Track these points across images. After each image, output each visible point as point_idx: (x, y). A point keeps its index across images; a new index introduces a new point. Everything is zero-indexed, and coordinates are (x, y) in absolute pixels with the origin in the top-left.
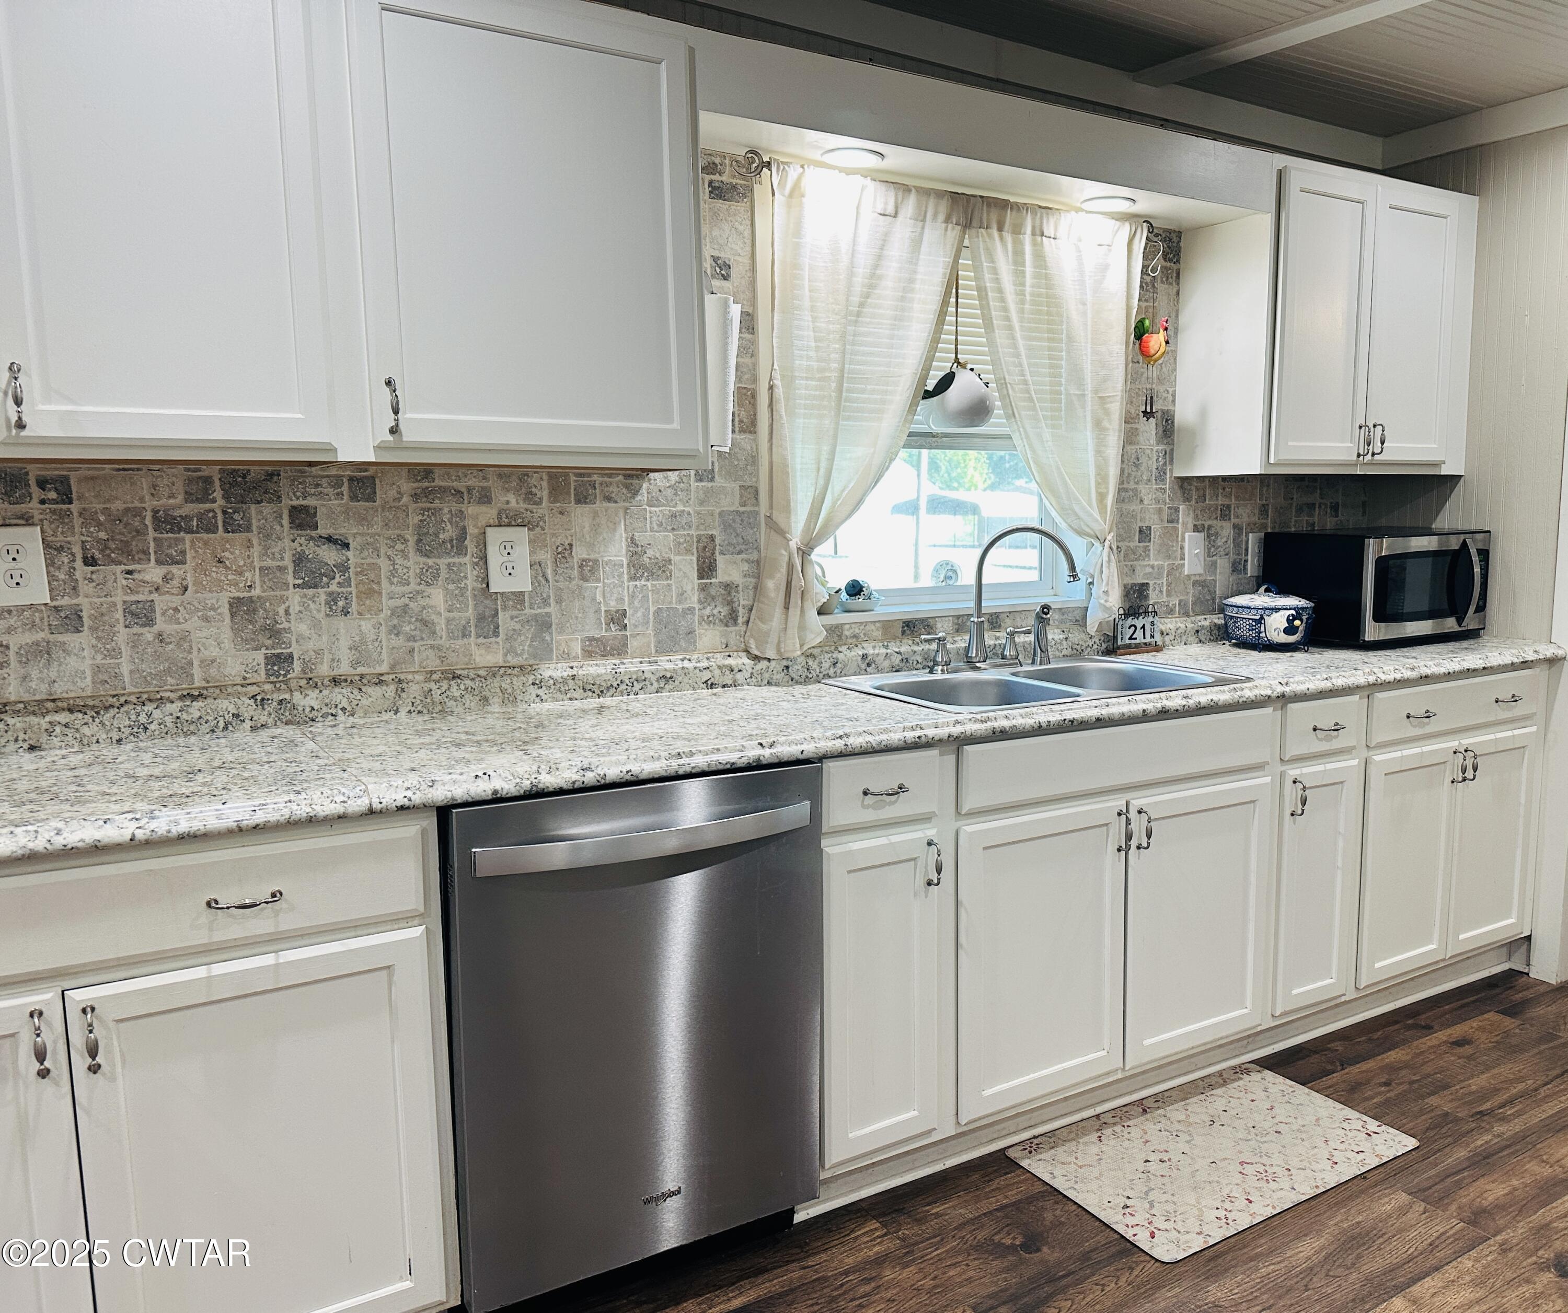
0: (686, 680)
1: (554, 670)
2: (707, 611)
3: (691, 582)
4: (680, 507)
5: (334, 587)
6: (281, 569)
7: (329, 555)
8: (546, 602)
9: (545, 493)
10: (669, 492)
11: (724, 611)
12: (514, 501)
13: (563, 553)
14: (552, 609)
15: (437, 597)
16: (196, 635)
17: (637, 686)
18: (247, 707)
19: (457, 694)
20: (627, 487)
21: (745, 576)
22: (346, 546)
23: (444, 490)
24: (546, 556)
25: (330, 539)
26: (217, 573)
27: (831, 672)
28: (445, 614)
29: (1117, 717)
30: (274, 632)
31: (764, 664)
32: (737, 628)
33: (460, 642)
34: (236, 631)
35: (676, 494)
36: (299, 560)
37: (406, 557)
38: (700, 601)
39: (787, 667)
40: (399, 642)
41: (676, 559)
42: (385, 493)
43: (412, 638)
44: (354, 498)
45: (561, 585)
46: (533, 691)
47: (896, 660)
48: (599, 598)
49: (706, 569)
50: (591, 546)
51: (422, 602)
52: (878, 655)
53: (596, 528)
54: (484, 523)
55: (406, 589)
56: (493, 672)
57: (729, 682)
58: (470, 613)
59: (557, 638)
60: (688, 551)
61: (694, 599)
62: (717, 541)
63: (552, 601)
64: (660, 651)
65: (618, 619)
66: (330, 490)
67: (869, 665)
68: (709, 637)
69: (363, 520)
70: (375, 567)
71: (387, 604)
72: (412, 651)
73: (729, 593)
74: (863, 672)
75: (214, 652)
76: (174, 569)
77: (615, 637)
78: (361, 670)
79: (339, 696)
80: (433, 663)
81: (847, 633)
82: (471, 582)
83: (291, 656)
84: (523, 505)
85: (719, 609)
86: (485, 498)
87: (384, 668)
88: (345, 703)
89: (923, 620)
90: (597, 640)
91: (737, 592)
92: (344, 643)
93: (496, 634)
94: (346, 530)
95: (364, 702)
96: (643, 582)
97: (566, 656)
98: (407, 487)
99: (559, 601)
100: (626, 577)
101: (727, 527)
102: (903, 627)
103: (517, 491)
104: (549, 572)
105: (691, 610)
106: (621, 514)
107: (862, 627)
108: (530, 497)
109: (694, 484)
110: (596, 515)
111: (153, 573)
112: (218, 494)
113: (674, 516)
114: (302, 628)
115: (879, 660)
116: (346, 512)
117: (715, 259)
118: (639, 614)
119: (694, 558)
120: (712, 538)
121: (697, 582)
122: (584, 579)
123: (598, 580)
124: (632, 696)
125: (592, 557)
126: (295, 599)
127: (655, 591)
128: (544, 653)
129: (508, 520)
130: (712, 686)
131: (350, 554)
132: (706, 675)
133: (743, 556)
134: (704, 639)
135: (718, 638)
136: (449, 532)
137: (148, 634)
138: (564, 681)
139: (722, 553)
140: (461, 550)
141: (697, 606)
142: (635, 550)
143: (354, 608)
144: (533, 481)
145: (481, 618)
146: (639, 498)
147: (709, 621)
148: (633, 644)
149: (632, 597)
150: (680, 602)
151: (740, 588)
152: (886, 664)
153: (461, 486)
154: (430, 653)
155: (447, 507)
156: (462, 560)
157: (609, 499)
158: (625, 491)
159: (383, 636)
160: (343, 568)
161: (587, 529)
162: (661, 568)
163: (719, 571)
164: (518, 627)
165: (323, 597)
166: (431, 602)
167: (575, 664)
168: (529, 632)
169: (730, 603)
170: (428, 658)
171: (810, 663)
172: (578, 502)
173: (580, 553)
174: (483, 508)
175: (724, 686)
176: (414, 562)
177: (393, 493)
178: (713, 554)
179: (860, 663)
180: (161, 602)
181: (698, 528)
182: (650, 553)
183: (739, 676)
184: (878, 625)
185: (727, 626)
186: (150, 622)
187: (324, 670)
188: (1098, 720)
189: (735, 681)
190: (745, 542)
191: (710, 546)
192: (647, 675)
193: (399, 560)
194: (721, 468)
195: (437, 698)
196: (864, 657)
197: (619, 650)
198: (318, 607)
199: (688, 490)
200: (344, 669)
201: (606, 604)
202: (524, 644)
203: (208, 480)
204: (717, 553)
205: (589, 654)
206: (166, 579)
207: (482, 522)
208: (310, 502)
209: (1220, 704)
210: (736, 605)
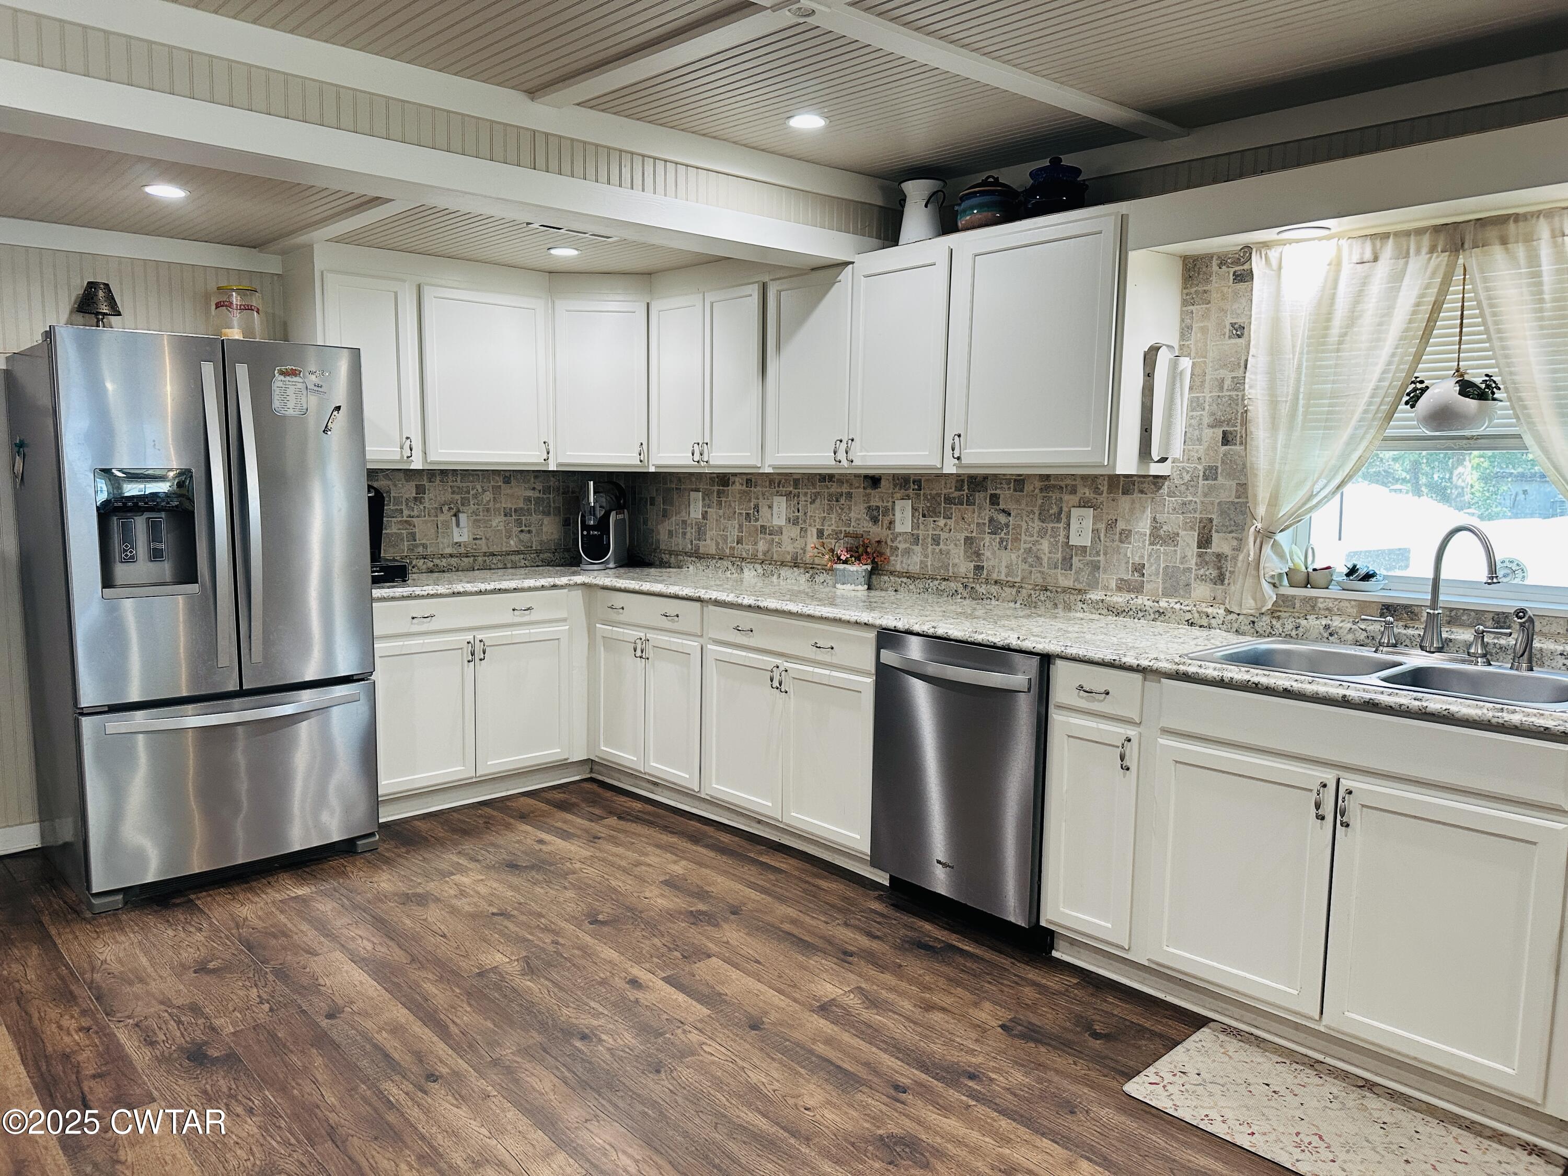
0: (1173, 616)
1: (1095, 596)
2: (1202, 572)
3: (1192, 550)
4: (1190, 498)
5: (1002, 535)
6: (984, 524)
7: (1002, 519)
8: (1098, 554)
9: (1106, 488)
10: (1183, 488)
11: (1215, 573)
12: (1088, 493)
13: (1112, 524)
14: (1102, 558)
15: (1045, 545)
16: (953, 552)
17: (1140, 614)
18: (960, 589)
19: (1043, 599)
20: (1154, 484)
21: (1234, 549)
22: (1009, 514)
23: (1054, 486)
24: (1102, 526)
25: (1003, 511)
26: (961, 523)
27: (1294, 633)
28: (1048, 555)
29: (1308, 694)
30: (978, 554)
31: (1234, 616)
32: (1224, 587)
33: (1053, 571)
34: (965, 552)
35: (1187, 489)
36: (991, 520)
37: (1033, 522)
38: (1196, 564)
39: (1254, 622)
40: (1026, 567)
41: (1182, 533)
42: (1028, 488)
43: (1031, 566)
44: (1015, 490)
45: (1107, 544)
46: (1080, 605)
47: (1362, 636)
48: (1129, 555)
49: (1204, 542)
50: (1128, 521)
51: (1038, 547)
52: (1341, 628)
53: (1132, 510)
54: (1070, 505)
55: (1032, 539)
56: (1065, 590)
57: (1205, 624)
58: (1059, 555)
59: (1102, 576)
60: (1192, 529)
61: (1193, 562)
62: (1214, 523)
63: (1101, 553)
64: (1165, 595)
65: (1139, 569)
66: (1006, 486)
67: (1331, 634)
68: (1201, 591)
69: (1018, 501)
70: (1020, 526)
71: (1023, 546)
72: (1031, 572)
73: (1220, 561)
74: (1325, 640)
75: (957, 561)
76: (948, 521)
77: (1136, 581)
78: (1009, 579)
79: (994, 589)
80: (1040, 581)
81: (1320, 605)
82: (1062, 539)
83: (983, 567)
84: (1092, 495)
85: (1210, 571)
86: (1074, 491)
87: (1018, 580)
88: (995, 594)
89: (1405, 607)
90: (1125, 581)
91: (1226, 560)
92: (1004, 564)
93: (1071, 569)
94: (1011, 506)
95: (1003, 595)
96: (1158, 547)
97: (1106, 588)
98: (1038, 484)
99: (1105, 554)
100: (1147, 542)
101: (1222, 513)
102: (1382, 609)
103: (1090, 488)
104: (1102, 536)
105: (1189, 569)
106: (1149, 501)
107: (1336, 603)
108: (1097, 491)
109: (1201, 482)
110: (1133, 502)
111: (941, 522)
112: (966, 487)
113: (1184, 504)
114: (988, 554)
115: (1343, 632)
116: (1011, 497)
117: (1233, 325)
118: (1153, 568)
119: (1196, 534)
120: (1211, 520)
121: (1196, 550)
122: (1121, 541)
123: (1130, 543)
124: (1136, 620)
125: (1128, 528)
126: (987, 538)
127: (1166, 554)
128: (1094, 584)
129: (1084, 504)
130: (1192, 624)
131: (1011, 519)
132: (1188, 616)
133: (1233, 535)
134: (1197, 591)
135: (1208, 592)
136: (1054, 510)
137: (937, 549)
138: (1097, 603)
139: (1217, 531)
140: (1059, 520)
141: (1194, 567)
142: (1156, 526)
143: (1009, 547)
144: (1099, 481)
145: (1064, 559)
146: (1161, 491)
147: (1202, 579)
148: (1147, 587)
149: (1150, 556)
150: (1182, 563)
151: (1229, 558)
152: (1350, 637)
153: (1063, 484)
154: (1039, 575)
155: (1055, 495)
156: (1059, 525)
157: (1142, 492)
158: (1153, 486)
159: (1020, 562)
160: (1007, 525)
161: (1127, 510)
162: (1172, 539)
163: (1213, 544)
164: (1082, 566)
165: (998, 540)
166: (1042, 547)
167: (1109, 594)
168: (1088, 570)
169: (1220, 568)
170: (1037, 578)
171: (1274, 622)
172: (1123, 493)
173: (1121, 525)
174: (1072, 497)
175: (1201, 627)
176: (1037, 524)
177: (1031, 488)
178: (1210, 531)
179: (1322, 631)
180: (944, 535)
181: (1201, 513)
182: (1165, 528)
183: (1213, 621)
184: (1353, 603)
185: (1215, 584)
186: (938, 544)
187: (995, 576)
188: (1285, 690)
189: (1210, 624)
190: (1236, 524)
191: (1209, 526)
192: (1147, 608)
193: (1030, 524)
194: (1223, 470)
195: (1034, 600)
196: (1327, 627)
197: (1138, 589)
198: (996, 544)
199: (1197, 487)
200: (1003, 577)
201: (1133, 559)
202: (1084, 577)
203: (963, 481)
204: (1213, 531)
205: (1119, 589)
206: (945, 525)
207: (1071, 504)
208: (998, 492)
209: (1457, 715)
210: (1224, 570)
